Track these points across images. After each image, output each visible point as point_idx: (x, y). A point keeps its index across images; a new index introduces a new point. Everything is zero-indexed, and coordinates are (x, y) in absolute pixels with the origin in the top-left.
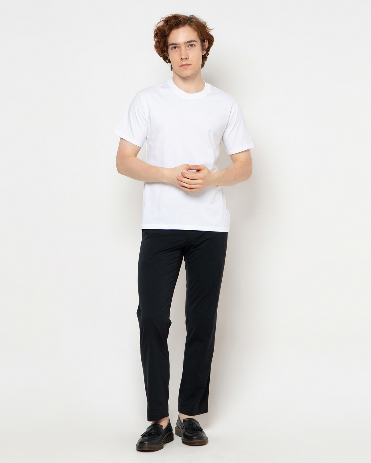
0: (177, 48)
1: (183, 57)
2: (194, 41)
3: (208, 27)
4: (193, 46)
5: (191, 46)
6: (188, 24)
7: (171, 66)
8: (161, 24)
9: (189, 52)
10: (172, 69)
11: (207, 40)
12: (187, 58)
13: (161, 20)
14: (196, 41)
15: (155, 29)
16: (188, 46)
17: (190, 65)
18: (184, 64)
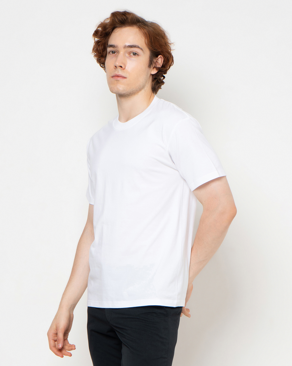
1: (117, 64)
2: (138, 47)
4: (137, 55)
11: (162, 57)
12: (123, 67)
14: (142, 49)
17: (125, 78)
18: (116, 74)
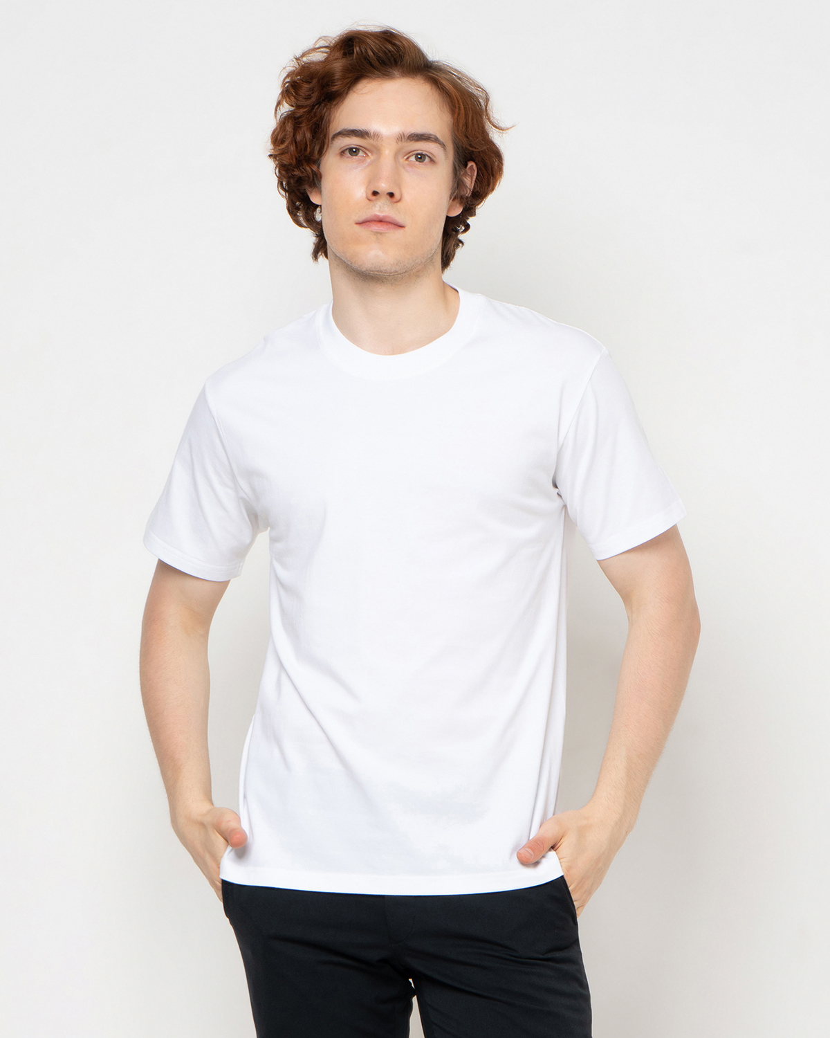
0: (361, 153)
1: (383, 186)
2: (436, 140)
3: (491, 114)
4: (427, 159)
5: (417, 159)
8: (319, 57)
9: (408, 176)
11: (475, 166)
12: (397, 196)
13: (317, 46)
14: (442, 147)
15: (292, 69)
16: (408, 154)
17: (401, 227)
18: (376, 216)
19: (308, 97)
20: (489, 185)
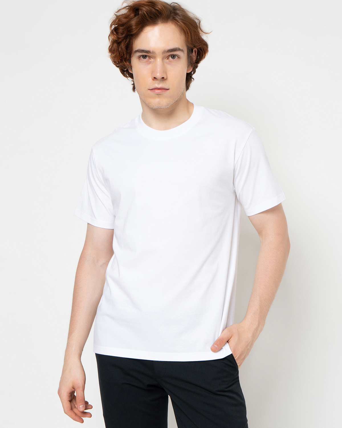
0: (147, 58)
1: (159, 75)
5: (172, 57)
6: (171, 18)
7: (134, 84)
9: (169, 67)
10: (134, 89)
14: (183, 51)
16: (168, 57)
17: (168, 89)
18: (157, 87)
19: (122, 34)
20: (203, 56)
